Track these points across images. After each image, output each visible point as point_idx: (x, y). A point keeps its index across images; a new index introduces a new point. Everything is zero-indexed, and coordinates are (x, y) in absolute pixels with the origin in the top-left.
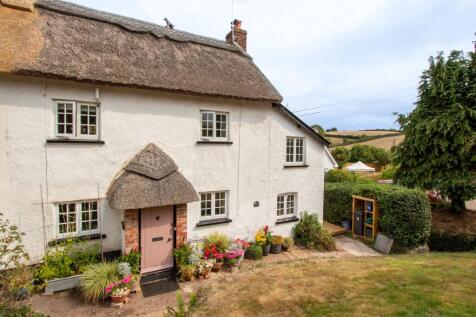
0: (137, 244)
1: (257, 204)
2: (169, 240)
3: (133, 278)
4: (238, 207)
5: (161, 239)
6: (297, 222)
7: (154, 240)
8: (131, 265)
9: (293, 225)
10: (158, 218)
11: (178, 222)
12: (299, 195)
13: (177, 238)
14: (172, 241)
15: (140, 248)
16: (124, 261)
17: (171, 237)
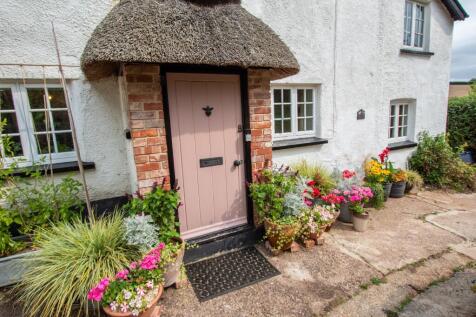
0: (165, 172)
1: (361, 116)
2: (236, 164)
3: (166, 253)
4: (334, 118)
5: (218, 161)
6: (415, 149)
7: (204, 163)
8: (158, 221)
9: (408, 153)
10: (208, 112)
11: (254, 124)
12: (419, 103)
13: (254, 159)
14: (241, 167)
15: (173, 181)
16: (139, 212)
17: (240, 158)
